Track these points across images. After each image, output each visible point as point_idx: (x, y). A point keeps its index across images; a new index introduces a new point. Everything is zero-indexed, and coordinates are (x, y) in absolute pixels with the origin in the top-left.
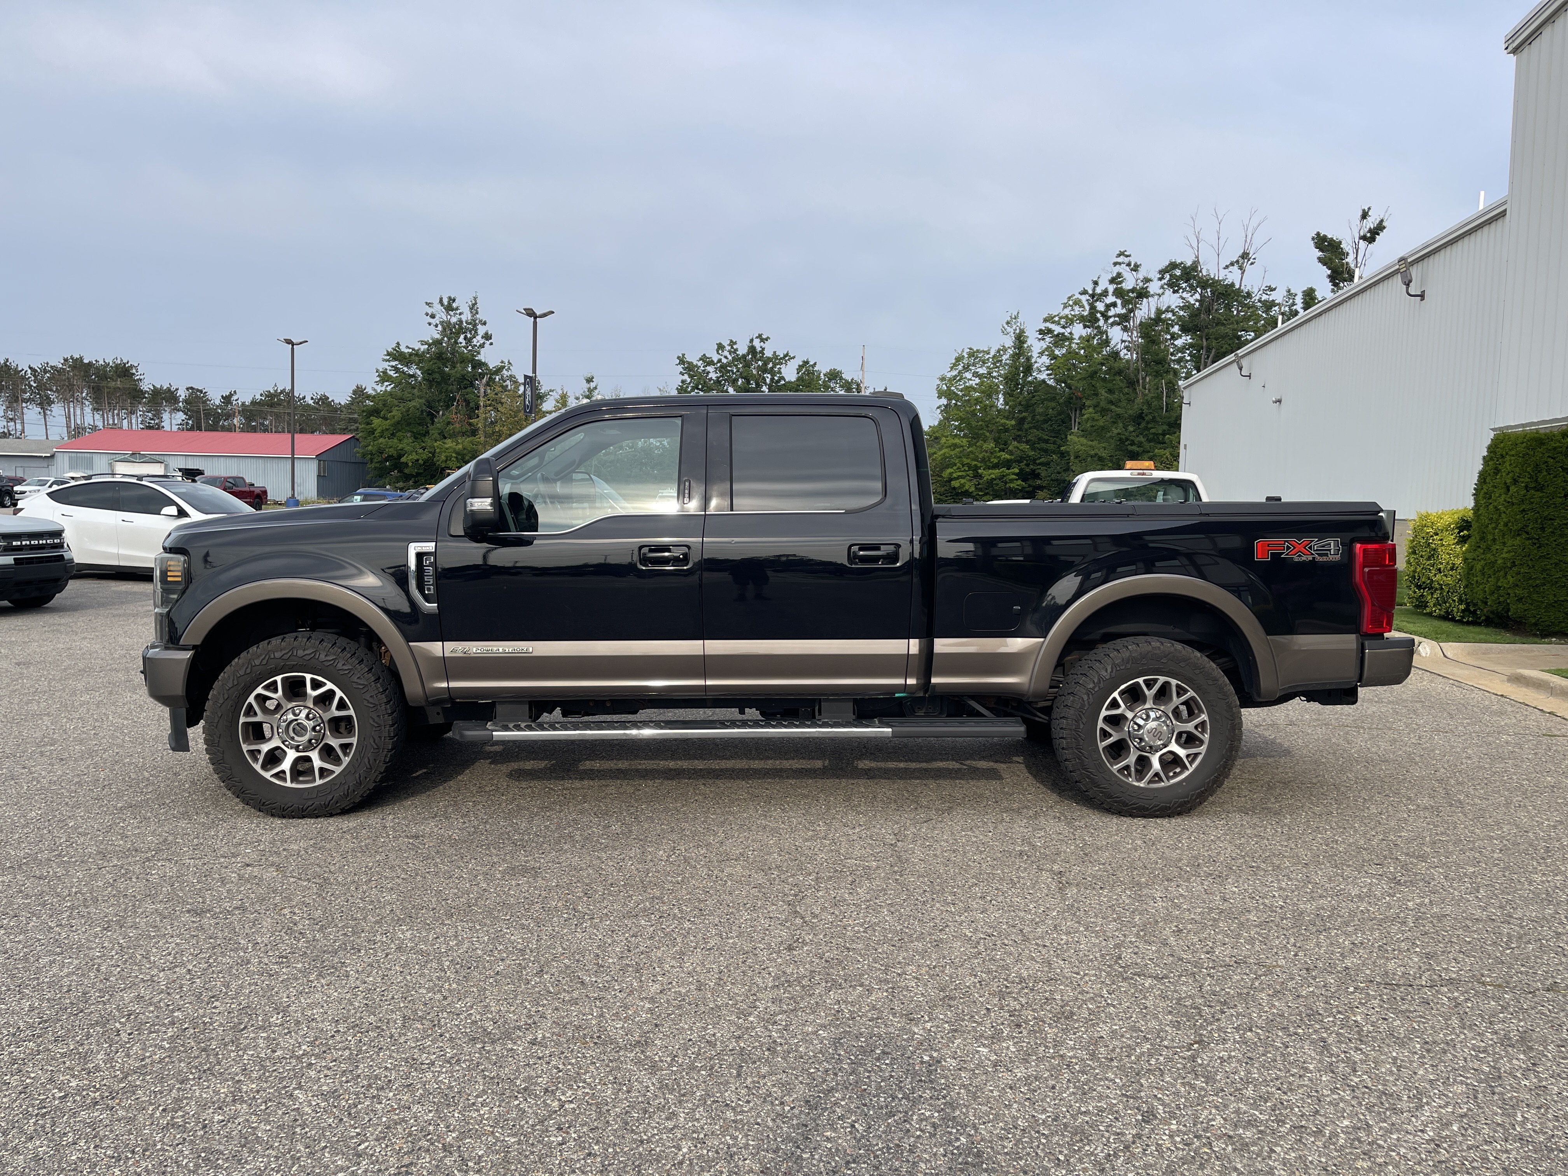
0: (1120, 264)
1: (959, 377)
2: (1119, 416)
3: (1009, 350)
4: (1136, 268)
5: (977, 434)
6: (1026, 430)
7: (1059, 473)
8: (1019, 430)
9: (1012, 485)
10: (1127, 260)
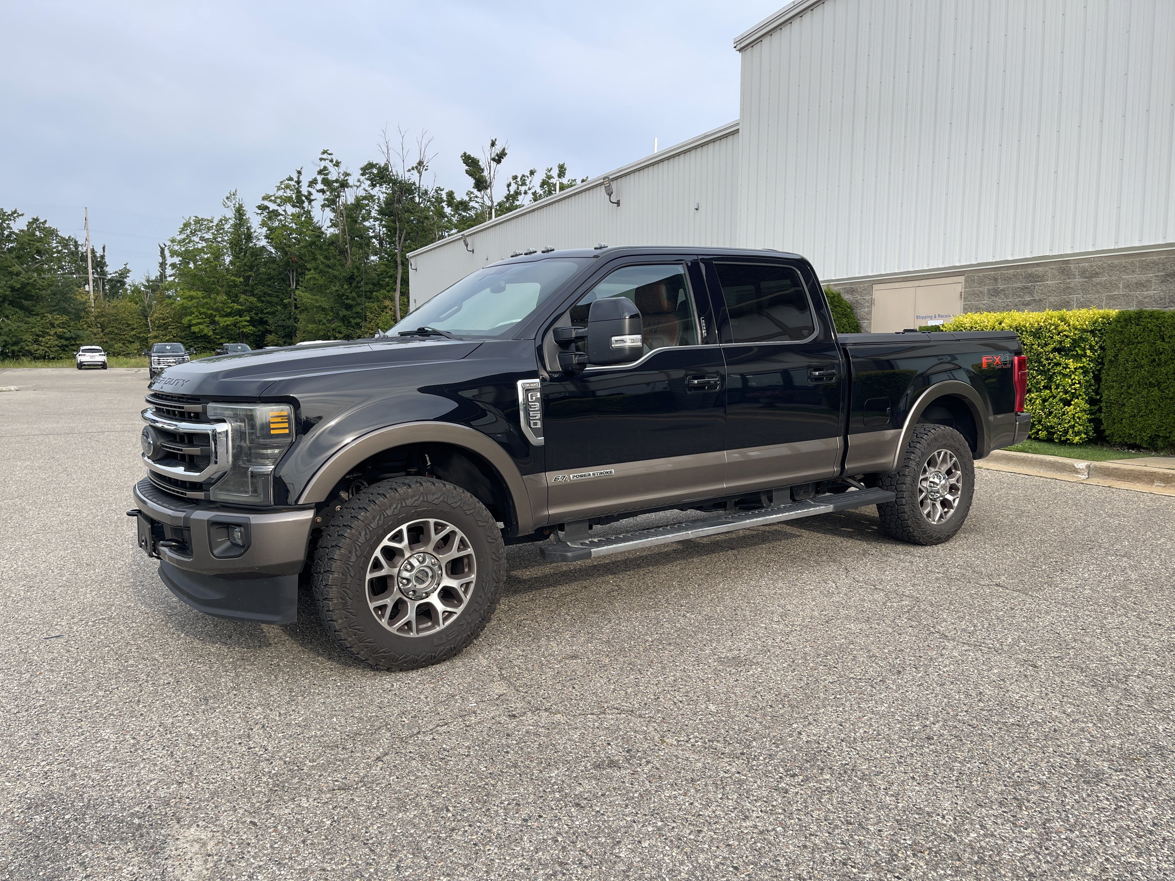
0: (325, 160)
1: (188, 240)
2: (335, 277)
3: (230, 221)
4: (337, 164)
5: (208, 288)
6: (253, 286)
7: (284, 321)
8: (246, 286)
9: (245, 330)
10: (329, 157)
